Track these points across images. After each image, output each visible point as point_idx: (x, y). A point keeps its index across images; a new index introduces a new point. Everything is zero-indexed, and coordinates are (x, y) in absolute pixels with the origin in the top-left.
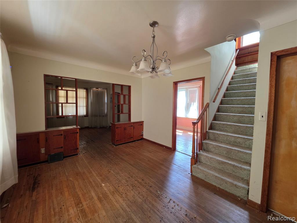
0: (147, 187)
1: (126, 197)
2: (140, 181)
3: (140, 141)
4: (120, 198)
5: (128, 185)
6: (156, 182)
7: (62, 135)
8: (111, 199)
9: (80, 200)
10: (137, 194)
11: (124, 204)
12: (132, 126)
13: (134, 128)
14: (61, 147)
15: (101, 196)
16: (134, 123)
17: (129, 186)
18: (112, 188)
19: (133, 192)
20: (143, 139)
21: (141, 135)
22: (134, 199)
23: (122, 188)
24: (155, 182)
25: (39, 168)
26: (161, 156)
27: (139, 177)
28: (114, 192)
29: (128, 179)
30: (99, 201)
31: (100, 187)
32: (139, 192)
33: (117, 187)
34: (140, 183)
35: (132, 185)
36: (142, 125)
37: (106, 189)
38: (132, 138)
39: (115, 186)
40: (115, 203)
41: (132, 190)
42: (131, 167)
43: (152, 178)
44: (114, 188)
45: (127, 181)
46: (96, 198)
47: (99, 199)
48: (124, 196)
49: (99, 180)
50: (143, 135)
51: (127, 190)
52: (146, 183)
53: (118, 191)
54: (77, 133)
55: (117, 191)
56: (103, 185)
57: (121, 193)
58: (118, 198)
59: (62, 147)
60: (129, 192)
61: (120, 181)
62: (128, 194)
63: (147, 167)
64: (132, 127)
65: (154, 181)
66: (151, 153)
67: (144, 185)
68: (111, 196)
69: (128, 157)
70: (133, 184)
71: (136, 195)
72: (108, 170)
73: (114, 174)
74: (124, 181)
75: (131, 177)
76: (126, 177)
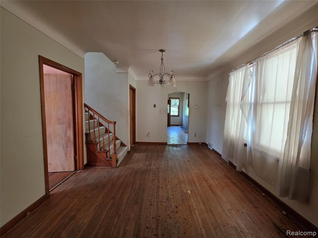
4: (180, 177)
5: (169, 182)
8: (187, 179)
28: (182, 182)
31: (193, 191)
37: (188, 187)
39: (179, 186)
44: (181, 185)
45: (167, 185)
46: (197, 184)
47: (194, 183)
49: (192, 200)
51: (172, 179)
53: (179, 181)
56: (189, 192)
58: (182, 178)
68: (186, 181)
72: (177, 212)
73: (172, 200)
74: (168, 187)
75: (159, 188)
76: (164, 189)
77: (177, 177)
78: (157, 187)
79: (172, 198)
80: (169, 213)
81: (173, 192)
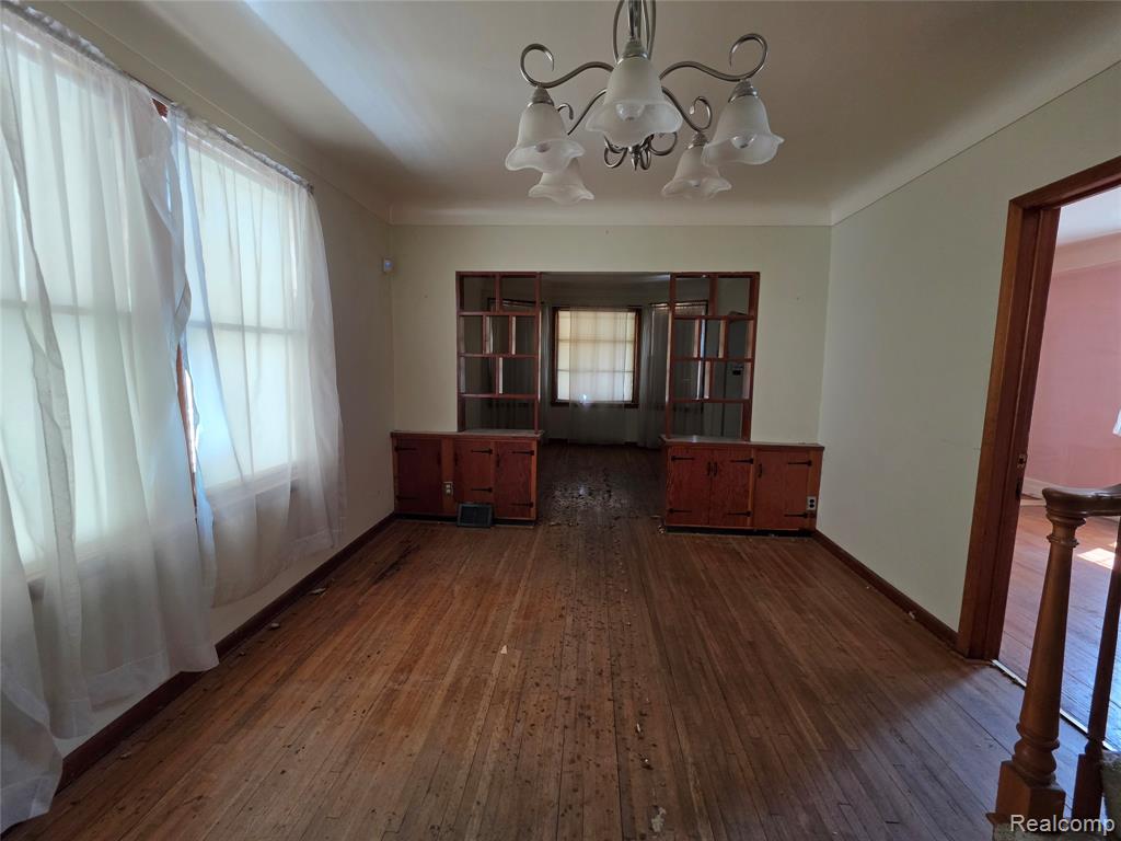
0: (631, 756)
1: (521, 741)
2: (628, 710)
3: (793, 539)
4: (500, 728)
5: (568, 699)
6: (694, 764)
7: (490, 452)
8: (475, 713)
9: (416, 662)
10: (568, 756)
11: (491, 758)
12: (751, 461)
13: (760, 471)
14: (487, 487)
15: (466, 682)
16: (762, 449)
17: (569, 704)
18: (516, 676)
19: (558, 739)
20: (811, 533)
21: (805, 515)
22: (536, 766)
23: (542, 698)
24: (690, 760)
25: (433, 531)
26: (844, 651)
27: (637, 694)
28: (508, 696)
29: (590, 676)
30: (446, 696)
31: (489, 653)
32: (579, 757)
33: (530, 683)
34: (618, 721)
35: (582, 707)
36: (809, 463)
37: (495, 670)
38: (748, 514)
39: (529, 674)
40: (474, 734)
41: (566, 727)
42: (651, 635)
43: (689, 734)
44: (519, 682)
45: (580, 682)
46: (448, 680)
47: (454, 689)
48: (520, 728)
49: (509, 628)
50: (814, 515)
51: (548, 717)
52: (641, 738)
53: (519, 699)
54: (532, 453)
55: (519, 697)
56: (504, 650)
57: (521, 715)
58: (495, 724)
59: (490, 490)
60: (546, 730)
61: (560, 670)
62: (540, 732)
63: (715, 672)
64: (752, 467)
65: (686, 753)
66: (800, 611)
67: (624, 739)
68: (485, 702)
69: (674, 590)
70: (589, 707)
71: (557, 756)
72: (563, 608)
73: (568, 631)
74: (573, 674)
75: (612, 674)
76: (591, 666)
77: (520, 726)
78: (619, 675)
79: (567, 638)
80: (583, 609)
81: (561, 655)
